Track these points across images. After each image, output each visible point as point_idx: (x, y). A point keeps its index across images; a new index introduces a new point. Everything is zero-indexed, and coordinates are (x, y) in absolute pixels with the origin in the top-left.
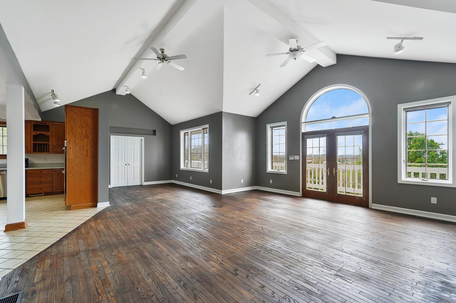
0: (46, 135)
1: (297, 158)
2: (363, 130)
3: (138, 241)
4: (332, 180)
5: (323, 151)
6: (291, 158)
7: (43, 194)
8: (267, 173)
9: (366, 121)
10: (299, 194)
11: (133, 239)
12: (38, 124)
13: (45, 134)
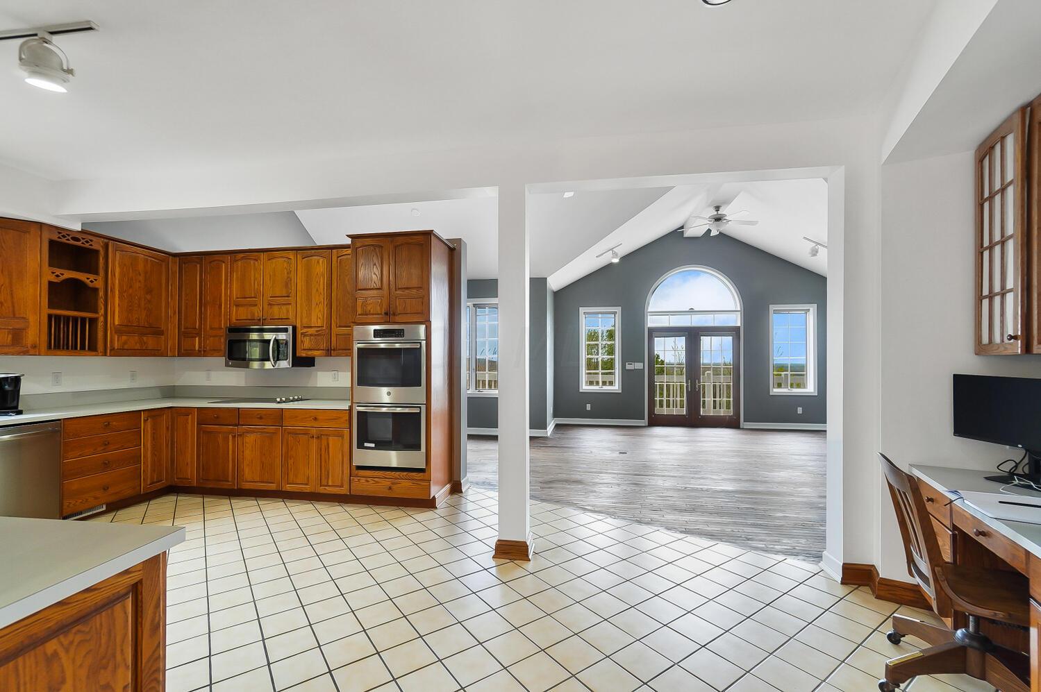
0: (91, 285)
1: (639, 366)
2: (733, 331)
4: (694, 398)
5: (682, 357)
6: (628, 367)
7: (104, 508)
8: (581, 392)
9: (736, 320)
10: (645, 422)
12: (64, 240)
13: (88, 281)
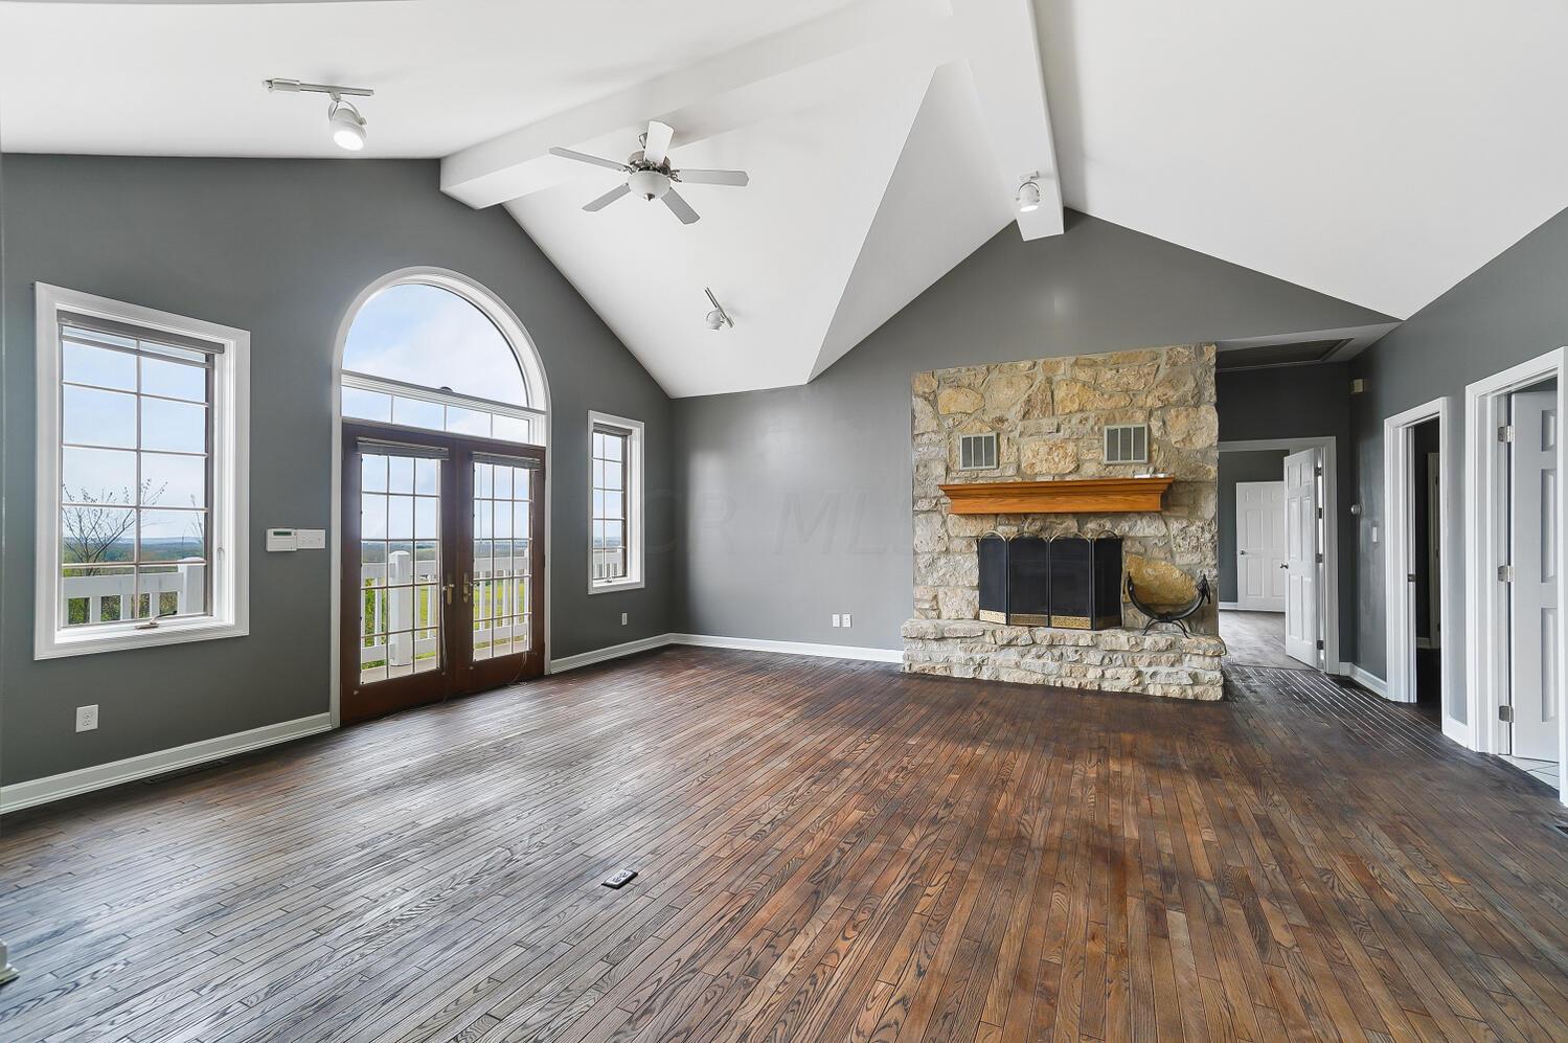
2: (534, 456)
3: (1275, 895)
4: (459, 620)
6: (275, 543)
8: (45, 660)
11: (1298, 918)
